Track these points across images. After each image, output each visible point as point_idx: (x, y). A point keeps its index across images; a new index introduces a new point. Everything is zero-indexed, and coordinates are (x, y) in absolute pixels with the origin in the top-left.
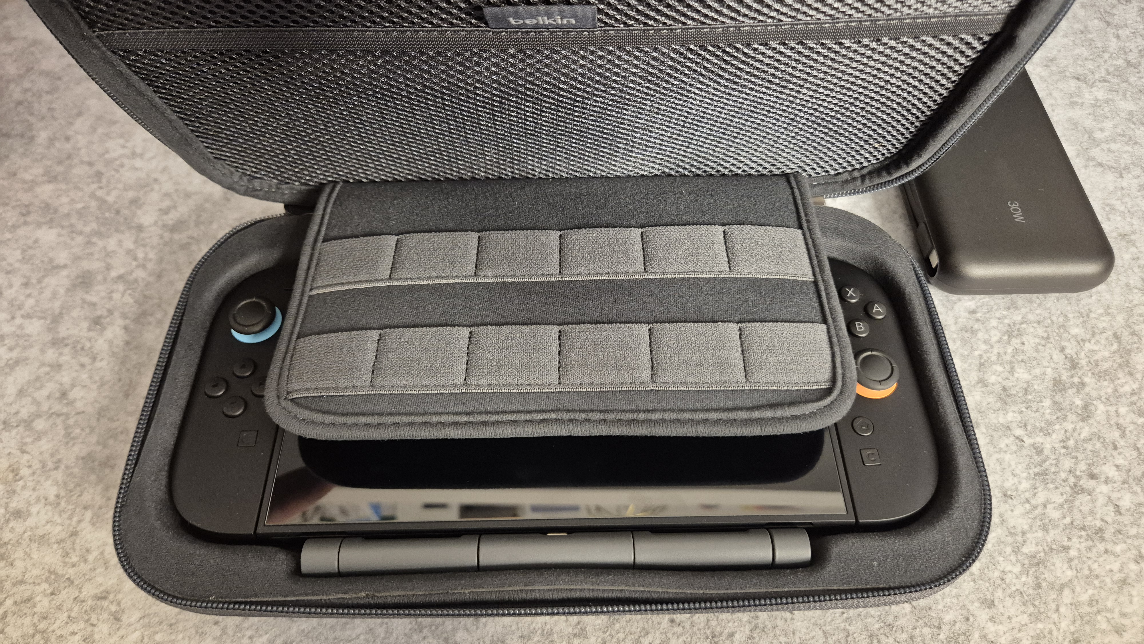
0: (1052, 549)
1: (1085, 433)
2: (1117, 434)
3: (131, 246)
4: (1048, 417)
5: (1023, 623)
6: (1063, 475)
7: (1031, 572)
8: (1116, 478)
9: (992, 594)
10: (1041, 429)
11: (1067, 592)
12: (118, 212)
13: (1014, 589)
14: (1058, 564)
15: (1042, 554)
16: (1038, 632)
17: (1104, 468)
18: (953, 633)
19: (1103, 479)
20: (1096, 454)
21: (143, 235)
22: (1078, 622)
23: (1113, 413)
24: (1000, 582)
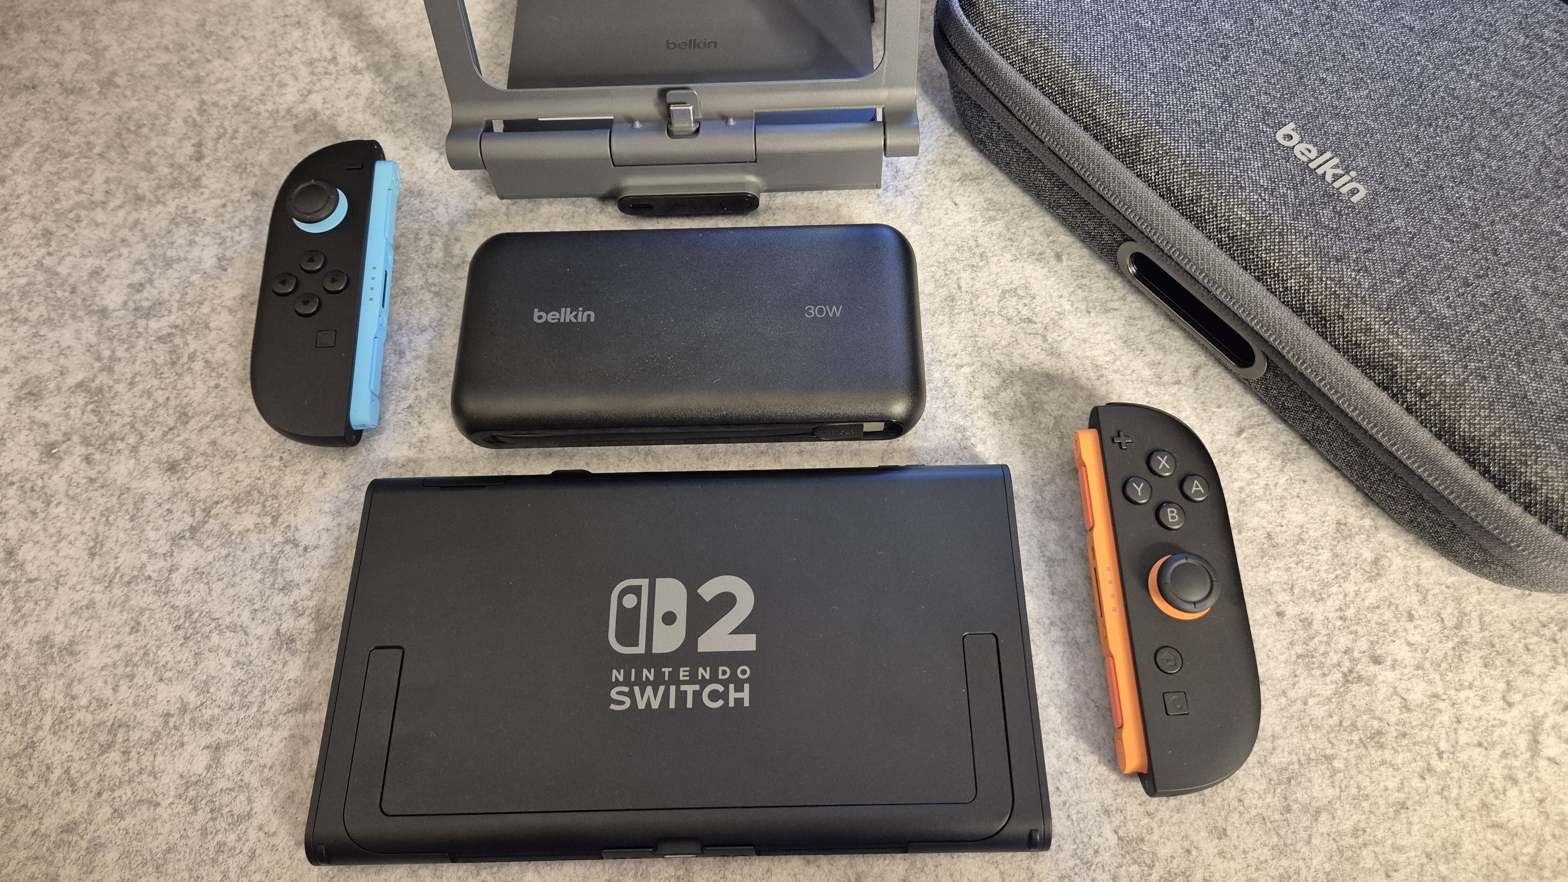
0: (1310, 760)
1: (1371, 599)
2: (1415, 598)
3: (94, 340)
4: (1324, 575)
5: (1262, 858)
6: (1335, 658)
7: (1279, 791)
8: (1407, 662)
9: (1226, 819)
10: (1313, 593)
11: (1324, 817)
12: (73, 291)
13: (1254, 812)
14: (1317, 780)
15: (1296, 766)
16: (1281, 870)
17: (1392, 646)
18: (1169, 872)
19: (1389, 663)
20: (1382, 628)
21: (108, 323)
22: (1336, 858)
23: (1414, 570)
24: (1237, 804)
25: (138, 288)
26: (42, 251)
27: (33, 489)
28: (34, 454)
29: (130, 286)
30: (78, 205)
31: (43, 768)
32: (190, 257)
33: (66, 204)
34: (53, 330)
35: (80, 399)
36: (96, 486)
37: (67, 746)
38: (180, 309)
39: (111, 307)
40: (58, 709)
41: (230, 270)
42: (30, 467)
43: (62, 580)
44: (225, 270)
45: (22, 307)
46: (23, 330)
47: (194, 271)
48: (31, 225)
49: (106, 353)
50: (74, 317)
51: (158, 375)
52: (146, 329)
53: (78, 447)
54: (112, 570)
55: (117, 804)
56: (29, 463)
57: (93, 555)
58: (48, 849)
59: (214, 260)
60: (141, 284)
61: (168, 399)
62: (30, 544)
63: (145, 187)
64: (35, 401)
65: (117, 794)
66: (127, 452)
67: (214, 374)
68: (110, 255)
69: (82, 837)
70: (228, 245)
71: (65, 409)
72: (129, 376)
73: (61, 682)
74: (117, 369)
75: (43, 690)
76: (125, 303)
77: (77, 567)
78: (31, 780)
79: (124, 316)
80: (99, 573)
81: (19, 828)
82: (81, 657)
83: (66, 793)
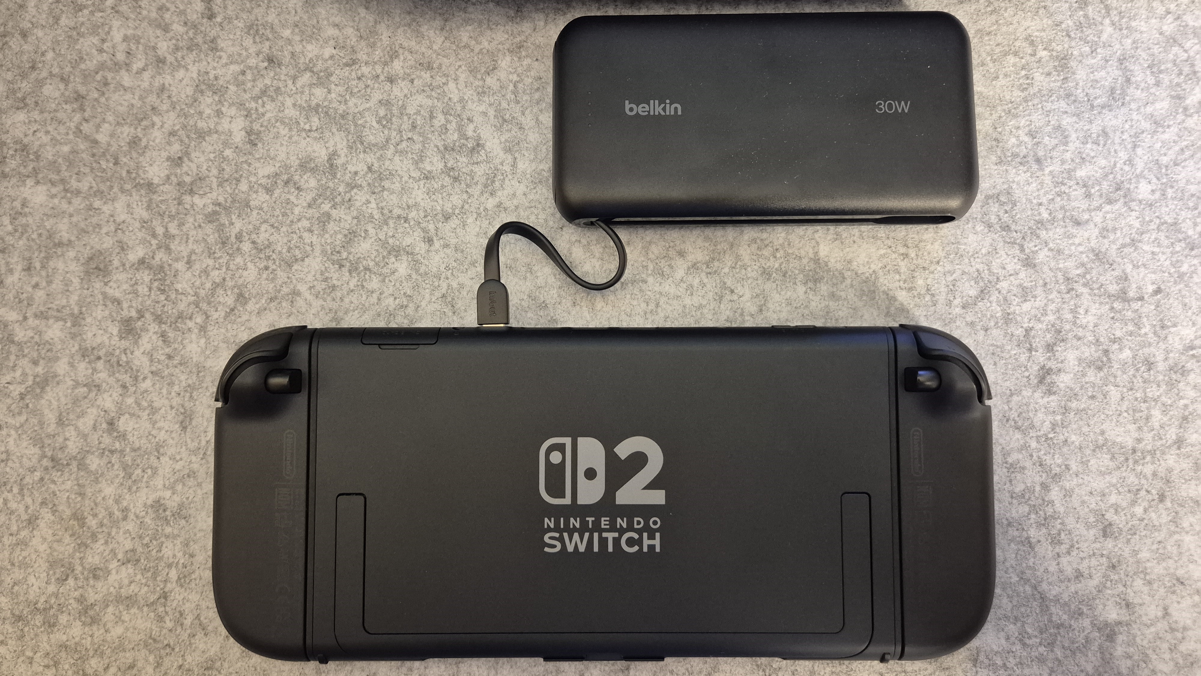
12: (116, 162)
21: (156, 198)
26: (77, 117)
27: (119, 365)
28: (115, 330)
29: (168, 159)
30: (102, 66)
31: (177, 615)
32: (220, 129)
33: (90, 65)
34: (105, 203)
35: (145, 276)
36: (175, 362)
38: (220, 185)
39: (156, 181)
40: (180, 565)
41: (260, 145)
42: (113, 343)
43: (162, 450)
44: (255, 145)
45: (71, 176)
46: (77, 202)
47: (226, 144)
48: (62, 86)
49: (160, 231)
50: (122, 190)
51: (211, 254)
52: (192, 206)
53: (153, 325)
56: (110, 338)
57: (184, 428)
59: (243, 133)
60: (180, 158)
61: (224, 279)
62: (127, 416)
63: (164, 47)
64: (104, 276)
66: (196, 331)
67: (262, 256)
68: (144, 123)
70: (254, 116)
71: (132, 286)
72: (185, 254)
73: (178, 542)
74: (172, 247)
75: (163, 548)
76: (168, 177)
77: (173, 439)
78: (169, 624)
79: (169, 191)
80: (192, 445)
81: (167, 662)
82: (192, 520)
83: (200, 635)
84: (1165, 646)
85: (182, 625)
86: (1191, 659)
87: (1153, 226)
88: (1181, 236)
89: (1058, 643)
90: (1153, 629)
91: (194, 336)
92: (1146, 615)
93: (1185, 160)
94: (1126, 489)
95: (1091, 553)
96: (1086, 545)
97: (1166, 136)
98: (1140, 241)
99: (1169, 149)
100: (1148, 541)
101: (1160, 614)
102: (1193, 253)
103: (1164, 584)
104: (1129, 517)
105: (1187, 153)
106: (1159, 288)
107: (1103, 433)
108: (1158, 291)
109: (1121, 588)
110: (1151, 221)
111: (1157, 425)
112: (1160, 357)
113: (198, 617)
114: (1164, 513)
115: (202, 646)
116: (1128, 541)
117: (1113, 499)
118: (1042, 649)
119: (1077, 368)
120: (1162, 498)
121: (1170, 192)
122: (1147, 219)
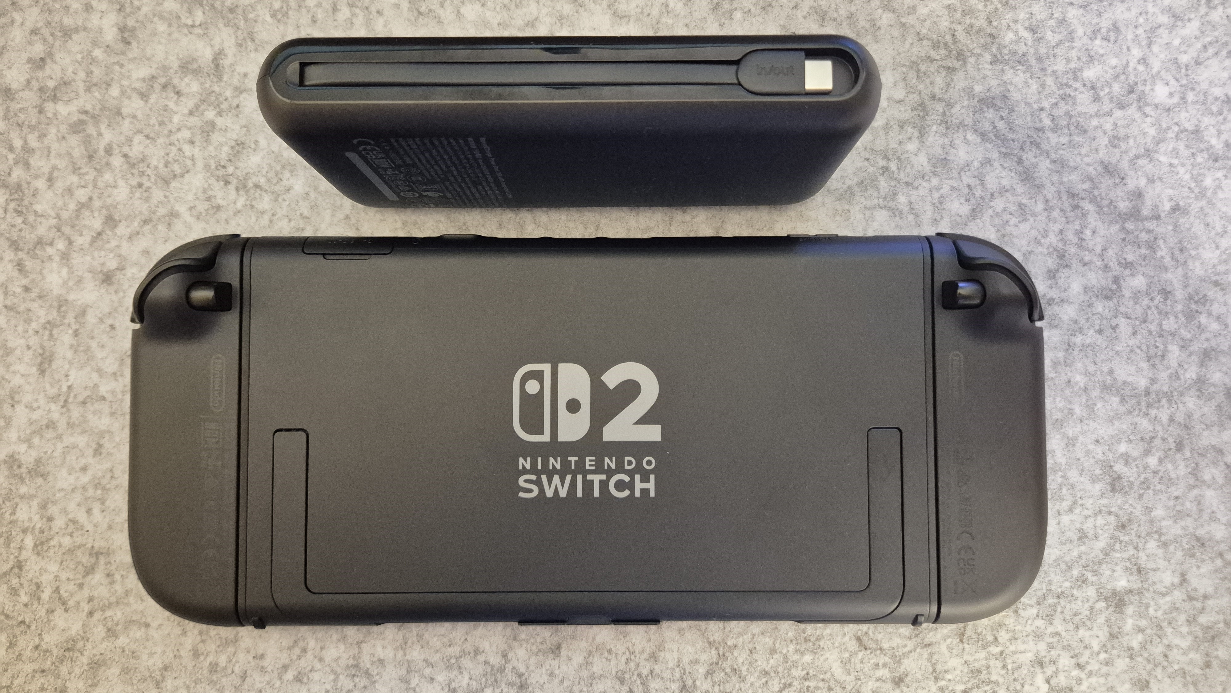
25: (40, 63)
29: (29, 60)
31: (34, 587)
32: (89, 25)
36: (33, 295)
37: (53, 567)
38: (88, 90)
39: (14, 86)
40: (37, 531)
41: (134, 44)
43: (17, 398)
44: (129, 43)
47: (95, 44)
49: (18, 143)
51: (76, 170)
52: (55, 114)
54: (64, 389)
55: (110, 624)
57: (42, 372)
58: (53, 663)
59: (115, 30)
60: (42, 60)
61: (90, 199)
65: (108, 613)
66: (57, 258)
67: (135, 171)
69: (82, 654)
70: (128, 10)
72: (46, 170)
73: (35, 503)
74: (32, 162)
75: (18, 510)
76: (28, 82)
77: (29, 383)
78: (24, 598)
79: (30, 98)
80: (52, 392)
81: (22, 642)
82: (50, 478)
83: (59, 611)
84: (1182, 618)
85: (39, 599)
86: (1212, 633)
87: (1171, 134)
88: (1203, 146)
89: (1058, 614)
90: (1168, 599)
91: (55, 265)
92: (1161, 581)
93: (1208, 59)
94: (1138, 437)
95: (1097, 509)
96: (1091, 501)
97: (1186, 32)
98: (1156, 152)
99: (1189, 46)
100: (1164, 497)
101: (1177, 580)
102: (1217, 165)
103: (1181, 546)
104: (1141, 469)
105: (1211, 51)
106: (1177, 205)
107: (1111, 372)
108: (1176, 209)
109: (1132, 552)
110: (1169, 128)
111: (1174, 364)
112: (1177, 285)
113: (57, 590)
114: (1182, 465)
115: (61, 624)
116: (1141, 496)
117: (1123, 448)
118: (1040, 623)
119: (1082, 298)
120: (1180, 447)
121: (1191, 96)
122: (1164, 126)
